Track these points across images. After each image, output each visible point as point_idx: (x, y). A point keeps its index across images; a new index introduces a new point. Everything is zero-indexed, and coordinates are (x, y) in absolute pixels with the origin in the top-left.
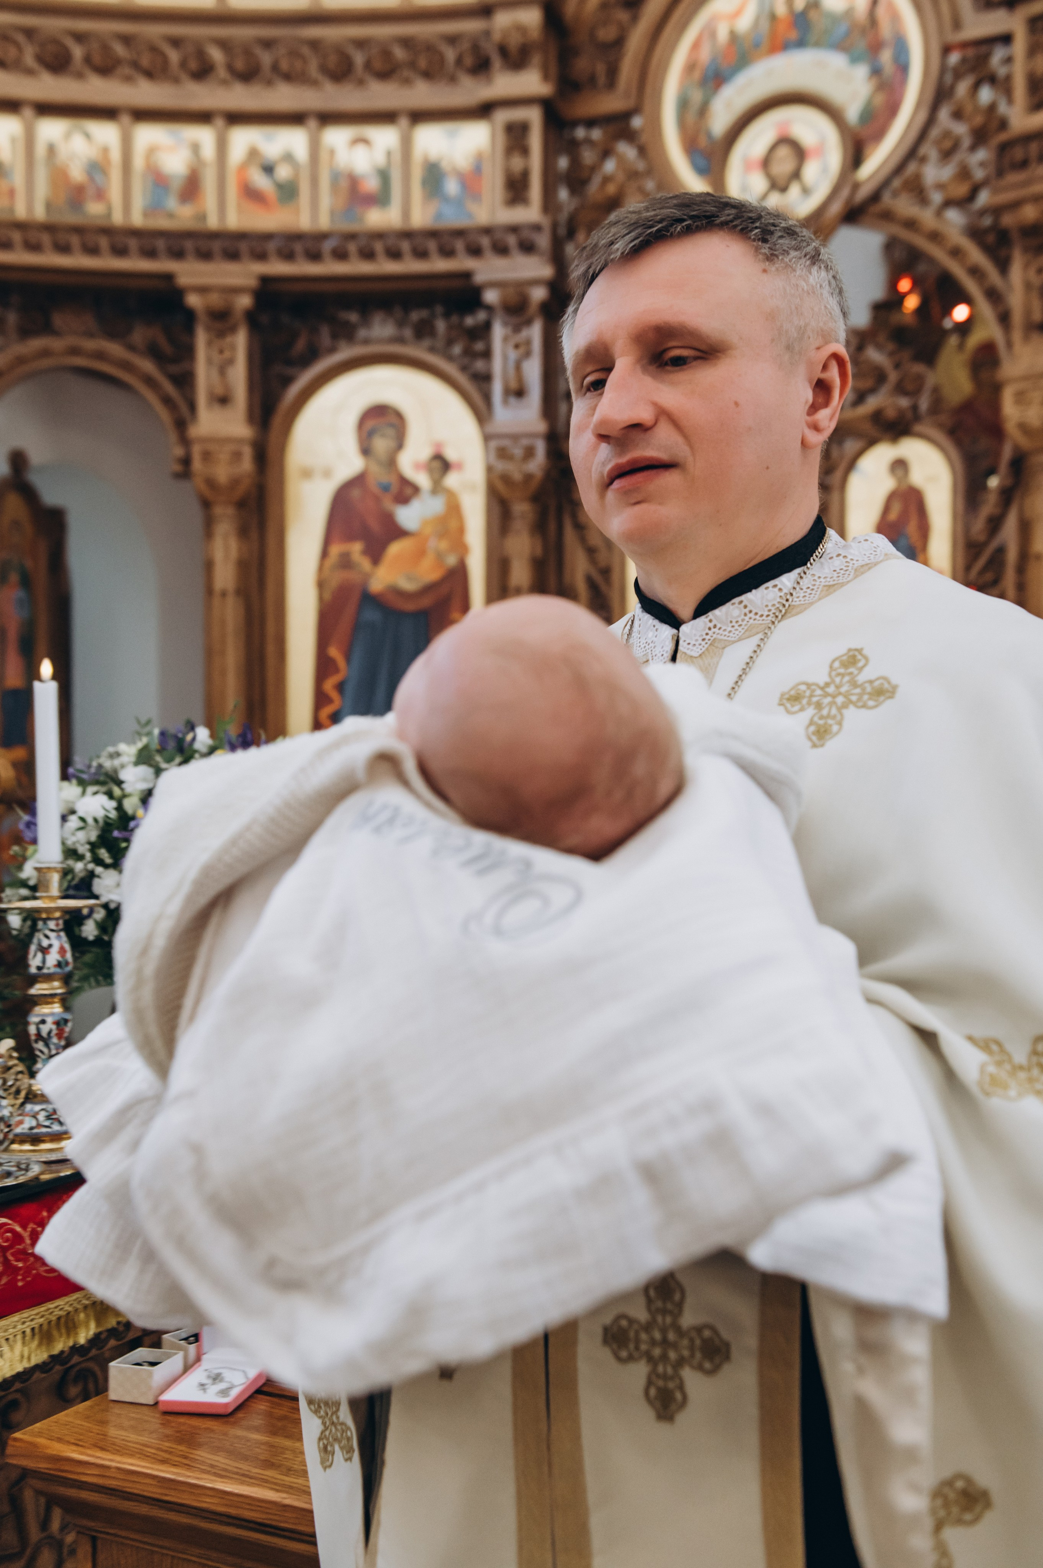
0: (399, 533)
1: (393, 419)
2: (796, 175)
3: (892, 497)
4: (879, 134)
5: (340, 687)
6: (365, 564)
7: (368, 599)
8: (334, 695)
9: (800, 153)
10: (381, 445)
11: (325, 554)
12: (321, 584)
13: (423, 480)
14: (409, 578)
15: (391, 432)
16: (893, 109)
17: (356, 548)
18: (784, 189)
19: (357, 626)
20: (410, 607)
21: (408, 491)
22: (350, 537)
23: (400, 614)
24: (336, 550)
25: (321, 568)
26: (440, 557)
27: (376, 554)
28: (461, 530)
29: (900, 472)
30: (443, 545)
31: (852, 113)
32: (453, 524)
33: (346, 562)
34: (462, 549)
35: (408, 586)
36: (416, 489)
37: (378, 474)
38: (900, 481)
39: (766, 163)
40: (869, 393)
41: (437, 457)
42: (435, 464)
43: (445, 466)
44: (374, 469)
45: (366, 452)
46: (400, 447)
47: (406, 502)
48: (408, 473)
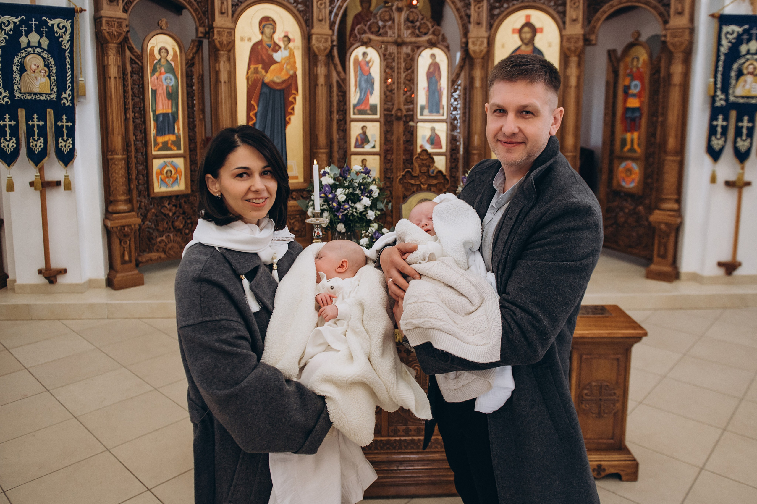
0: (275, 62)
1: (272, 23)
3: (431, 65)
5: (255, 115)
6: (263, 72)
7: (264, 84)
8: (254, 118)
10: (268, 31)
11: (249, 68)
12: (248, 79)
13: (281, 44)
14: (277, 78)
15: (270, 26)
17: (260, 66)
19: (261, 94)
20: (278, 88)
21: (277, 48)
22: (258, 63)
23: (275, 90)
24: (252, 67)
25: (248, 73)
26: (287, 71)
27: (266, 69)
28: (295, 62)
29: (433, 58)
30: (288, 67)
32: (292, 60)
33: (256, 71)
34: (295, 69)
35: (278, 81)
36: (280, 47)
37: (266, 40)
38: (433, 60)
40: (426, 34)
41: (286, 37)
42: (286, 39)
43: (289, 40)
44: (265, 39)
45: (262, 33)
46: (274, 32)
47: (276, 51)
48: (277, 41)
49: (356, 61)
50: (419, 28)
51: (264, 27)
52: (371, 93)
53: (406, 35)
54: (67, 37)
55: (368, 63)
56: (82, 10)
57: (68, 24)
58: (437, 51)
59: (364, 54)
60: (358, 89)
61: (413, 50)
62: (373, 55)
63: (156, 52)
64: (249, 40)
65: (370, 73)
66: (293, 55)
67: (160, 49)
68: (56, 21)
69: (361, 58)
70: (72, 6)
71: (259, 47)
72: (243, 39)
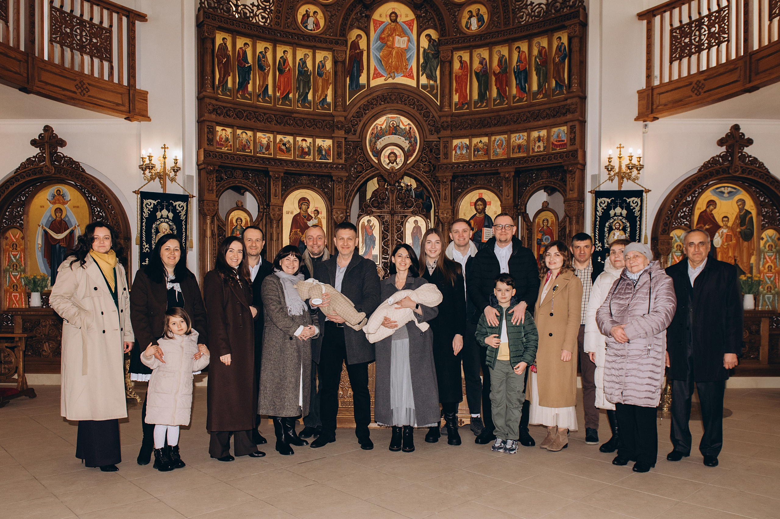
1: (307, 201)
2: (395, 160)
3: (415, 228)
4: (412, 156)
6: (300, 234)
9: (396, 156)
10: (304, 207)
11: (291, 231)
12: (290, 239)
13: (313, 215)
15: (306, 204)
16: (414, 151)
17: (298, 230)
18: (393, 163)
21: (310, 218)
22: (297, 228)
24: (294, 230)
25: (290, 234)
28: (322, 227)
29: (416, 223)
31: (406, 149)
32: (320, 225)
33: (296, 233)
36: (312, 218)
38: (416, 225)
39: (389, 157)
40: (411, 207)
41: (316, 210)
42: (316, 212)
43: (318, 213)
44: (302, 212)
45: (300, 208)
46: (308, 208)
47: (309, 220)
48: (310, 214)
49: (363, 226)
50: (406, 204)
51: (301, 205)
52: (374, 248)
53: (398, 208)
54: (183, 213)
55: (371, 227)
56: (193, 197)
57: (184, 205)
58: (418, 218)
59: (369, 221)
60: (364, 245)
61: (402, 218)
62: (375, 221)
63: (234, 221)
64: (292, 213)
65: (373, 234)
66: (321, 222)
67: (237, 219)
68: (177, 203)
69: (366, 224)
70: (187, 194)
71: (298, 218)
72: (288, 213)
